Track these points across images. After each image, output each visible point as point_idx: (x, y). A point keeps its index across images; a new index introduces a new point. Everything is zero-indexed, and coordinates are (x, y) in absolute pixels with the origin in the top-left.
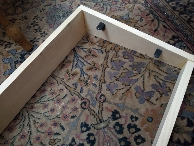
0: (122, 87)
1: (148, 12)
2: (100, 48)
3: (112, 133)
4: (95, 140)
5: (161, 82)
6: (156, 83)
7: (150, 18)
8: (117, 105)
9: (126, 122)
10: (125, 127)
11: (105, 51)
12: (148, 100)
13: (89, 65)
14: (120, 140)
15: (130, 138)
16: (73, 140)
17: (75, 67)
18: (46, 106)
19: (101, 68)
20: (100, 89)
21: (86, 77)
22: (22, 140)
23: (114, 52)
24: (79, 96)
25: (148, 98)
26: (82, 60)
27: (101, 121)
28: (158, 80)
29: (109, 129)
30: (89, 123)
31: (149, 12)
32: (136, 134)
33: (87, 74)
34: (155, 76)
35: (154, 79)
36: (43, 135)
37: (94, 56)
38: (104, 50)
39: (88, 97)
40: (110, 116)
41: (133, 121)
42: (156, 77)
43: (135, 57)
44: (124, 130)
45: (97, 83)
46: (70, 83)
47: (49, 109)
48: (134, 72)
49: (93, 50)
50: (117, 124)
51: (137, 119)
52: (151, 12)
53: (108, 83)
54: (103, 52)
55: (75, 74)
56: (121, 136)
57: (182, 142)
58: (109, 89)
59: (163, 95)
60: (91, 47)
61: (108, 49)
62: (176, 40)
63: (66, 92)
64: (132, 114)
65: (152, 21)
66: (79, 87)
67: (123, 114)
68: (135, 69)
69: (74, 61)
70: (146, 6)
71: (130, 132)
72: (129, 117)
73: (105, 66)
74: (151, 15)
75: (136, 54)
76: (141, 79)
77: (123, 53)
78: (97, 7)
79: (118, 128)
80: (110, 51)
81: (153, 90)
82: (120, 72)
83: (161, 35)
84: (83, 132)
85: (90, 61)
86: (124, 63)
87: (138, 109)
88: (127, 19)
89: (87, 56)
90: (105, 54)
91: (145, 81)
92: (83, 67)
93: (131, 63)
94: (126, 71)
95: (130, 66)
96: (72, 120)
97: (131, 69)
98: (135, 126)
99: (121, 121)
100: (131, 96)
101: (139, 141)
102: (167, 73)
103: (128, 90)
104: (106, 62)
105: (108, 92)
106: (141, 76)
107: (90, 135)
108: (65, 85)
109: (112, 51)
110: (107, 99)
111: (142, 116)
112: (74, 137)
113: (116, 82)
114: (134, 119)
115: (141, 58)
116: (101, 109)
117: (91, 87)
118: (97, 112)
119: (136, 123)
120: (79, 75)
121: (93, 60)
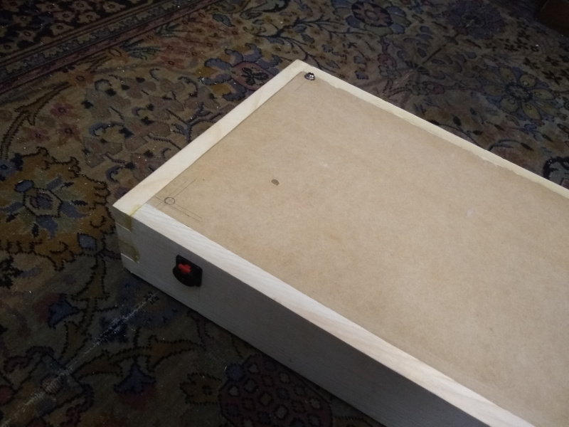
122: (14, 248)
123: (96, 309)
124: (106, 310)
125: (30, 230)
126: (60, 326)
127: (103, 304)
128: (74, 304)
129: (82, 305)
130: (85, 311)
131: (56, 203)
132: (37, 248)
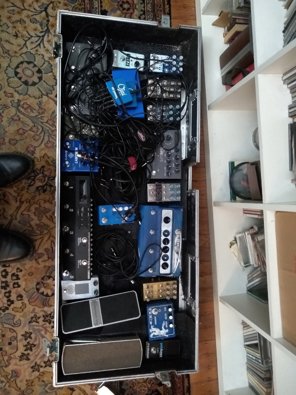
6: (49, 247)
9: (12, 270)
10: (10, 274)
11: (20, 200)
12: (36, 260)
14: (2, 282)
15: (10, 282)
25: (37, 258)
32: (16, 281)
35: (50, 244)
38: (19, 198)
41: (17, 272)
42: (52, 243)
43: (44, 216)
44: (8, 276)
54: (17, 201)
56: (4, 280)
57: (45, 294)
59: (50, 260)
68: (39, 229)
71: (12, 279)
72: (16, 268)
75: (47, 214)
78: (34, 132)
80: (24, 202)
90: (18, 204)
93: (38, 222)
98: (17, 276)
99: (9, 270)
101: (16, 286)
104: (16, 212)
106: (41, 238)
109: (27, 202)
111: (26, 270)
114: (19, 271)
115: (49, 219)
122: (41, 374)
123: (8, 382)
124: (6, 384)
125: (45, 380)
126: (11, 372)
127: (8, 384)
128: (14, 378)
129: (12, 380)
130: (10, 380)
131: (49, 391)
132: (37, 379)
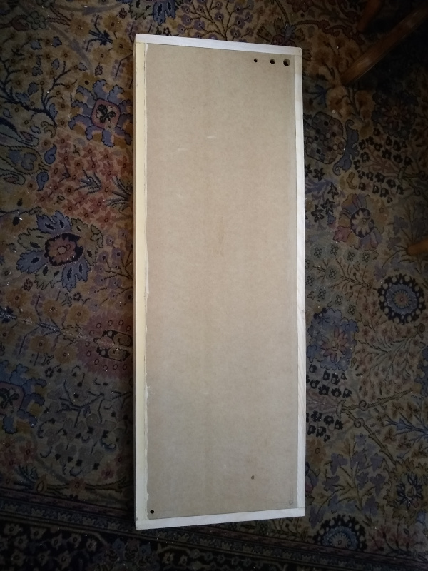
0: (356, 449)
1: (411, 550)
2: (405, 459)
3: (329, 412)
4: (334, 395)
5: (336, 488)
7: (402, 545)
8: (345, 432)
13: (394, 433)
16: (345, 378)
17: (402, 419)
18: (384, 370)
19: (384, 444)
20: (366, 428)
21: (386, 423)
22: (371, 338)
23: (391, 470)
24: (373, 405)
26: (404, 430)
27: (343, 409)
28: (339, 488)
29: (333, 412)
30: (348, 399)
31: (410, 552)
33: (387, 425)
34: (344, 488)
36: (363, 355)
37: (400, 446)
39: (367, 412)
40: (341, 420)
45: (374, 429)
46: (389, 404)
47: (380, 372)
48: (360, 472)
49: (408, 450)
50: (332, 422)
51: (325, 440)
52: (408, 553)
53: (367, 439)
55: (395, 414)
58: (361, 436)
60: (412, 450)
61: (399, 466)
62: (361, 546)
63: (384, 395)
64: (331, 440)
65: (397, 543)
66: (381, 410)
67: (336, 432)
69: (408, 422)
70: (419, 555)
73: (383, 449)
74: (404, 548)
76: (349, 472)
77: (384, 478)
79: (329, 419)
81: (335, 475)
82: (368, 459)
83: (376, 535)
84: (345, 389)
85: (398, 437)
86: (374, 471)
87: (330, 448)
88: (418, 517)
89: (405, 439)
91: (345, 475)
92: (396, 427)
94: (366, 465)
95: (367, 474)
96: (359, 387)
97: (365, 471)
100: (343, 451)
102: (339, 502)
103: (349, 453)
105: (359, 433)
107: (340, 393)
108: (392, 398)
110: (354, 428)
112: (346, 380)
113: (363, 447)
116: (351, 416)
117: (374, 421)
118: (351, 411)
119: (323, 437)
120: (392, 418)
121: (397, 441)
